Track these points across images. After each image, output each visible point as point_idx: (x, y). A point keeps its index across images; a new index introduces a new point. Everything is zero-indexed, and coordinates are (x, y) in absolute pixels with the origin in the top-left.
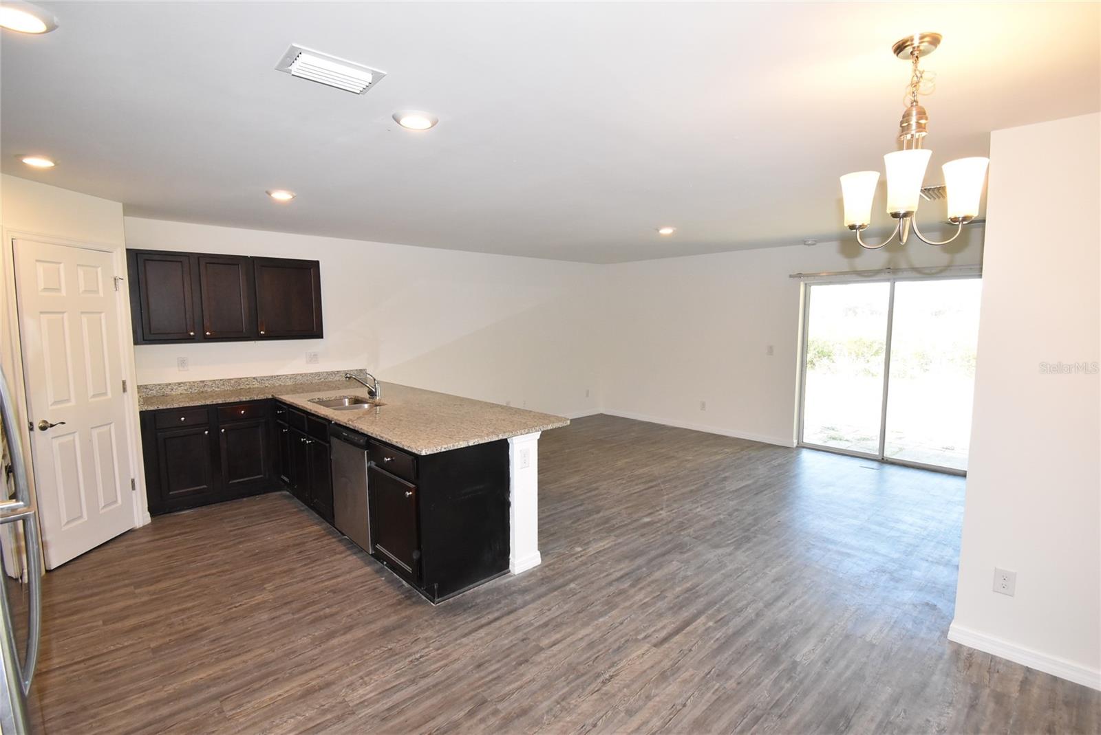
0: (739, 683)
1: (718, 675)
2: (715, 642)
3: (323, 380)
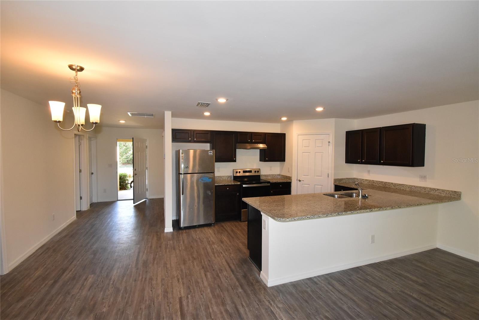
0: (141, 309)
1: (150, 306)
2: (164, 317)
3: (427, 192)
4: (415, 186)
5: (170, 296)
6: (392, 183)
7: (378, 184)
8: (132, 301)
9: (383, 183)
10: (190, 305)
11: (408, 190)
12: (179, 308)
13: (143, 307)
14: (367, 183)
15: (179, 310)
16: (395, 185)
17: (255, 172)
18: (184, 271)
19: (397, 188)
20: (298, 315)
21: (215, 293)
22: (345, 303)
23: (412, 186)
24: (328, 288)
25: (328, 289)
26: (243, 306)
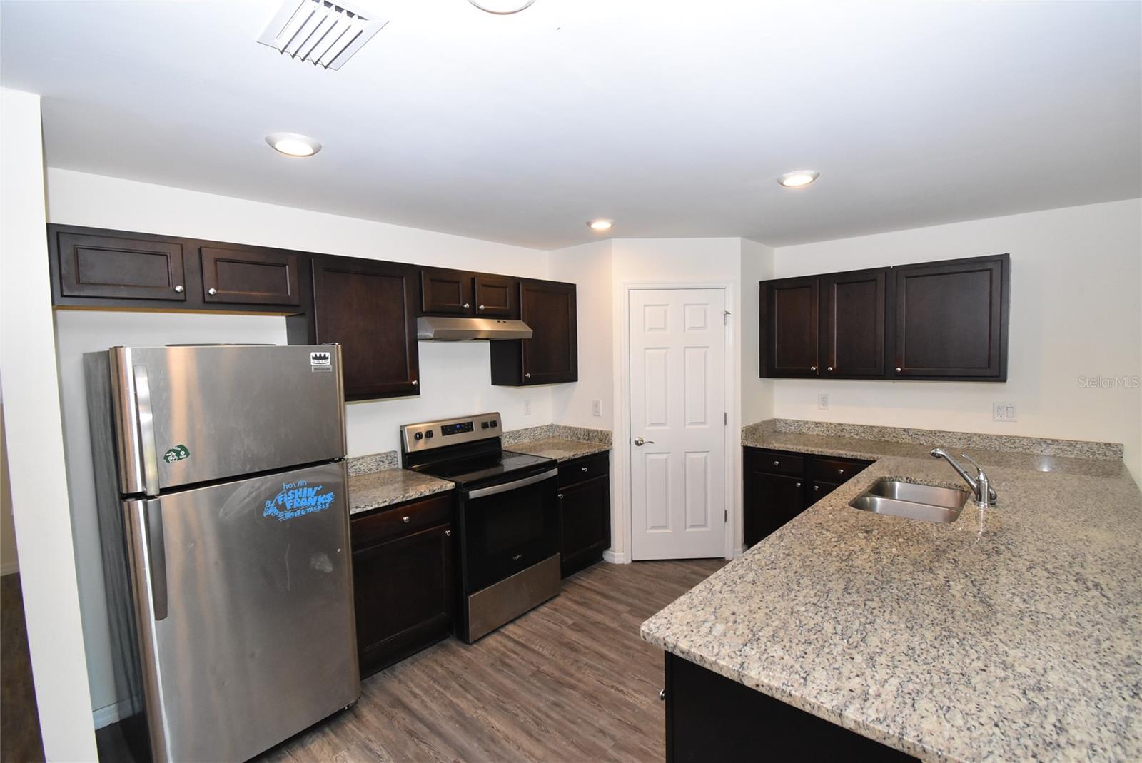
3: (1020, 449)
4: (979, 435)
6: (905, 430)
7: (858, 435)
9: (876, 430)
14: (821, 433)
16: (916, 433)
17: (485, 426)
19: (922, 442)
23: (973, 435)
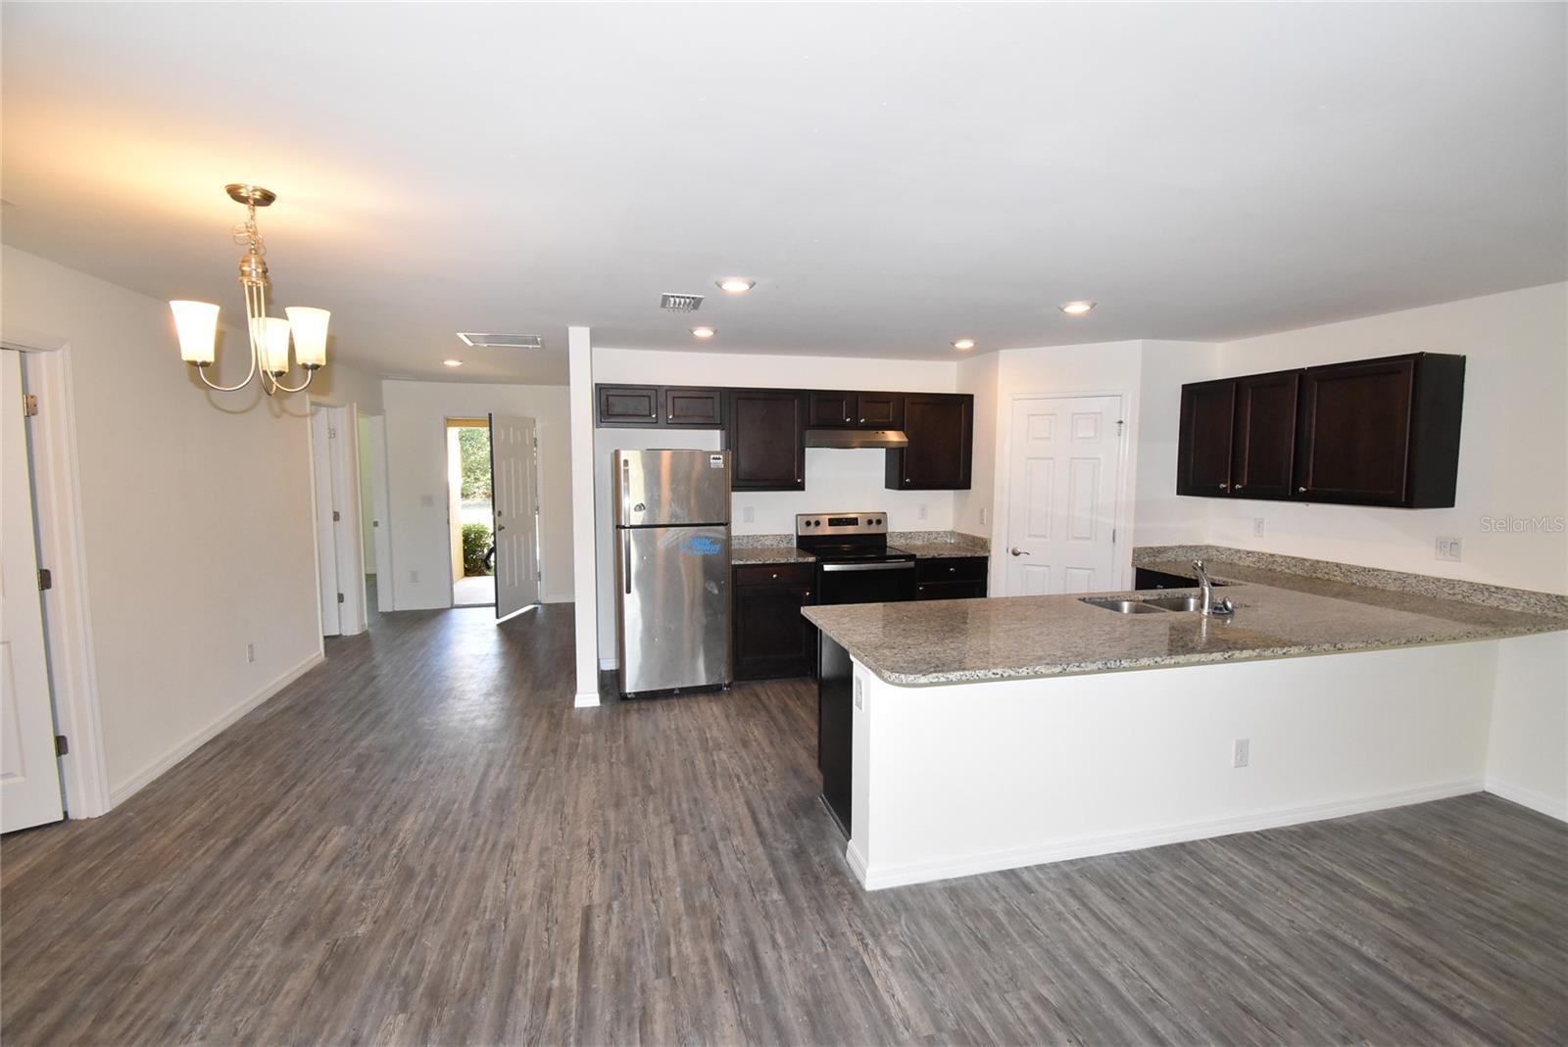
0: (465, 933)
1: (494, 926)
2: (528, 961)
3: (1460, 597)
4: (1416, 576)
5: (557, 899)
6: (1337, 565)
7: (1289, 568)
8: (444, 910)
9: (1307, 564)
10: (613, 932)
11: (1393, 589)
12: (579, 938)
13: (473, 928)
15: (577, 946)
16: (1349, 570)
17: (870, 522)
18: (613, 828)
19: (1354, 581)
20: (949, 985)
21: (696, 899)
22: (1114, 957)
23: (1409, 575)
24: (1065, 906)
25: (1063, 909)
26: (774, 946)
